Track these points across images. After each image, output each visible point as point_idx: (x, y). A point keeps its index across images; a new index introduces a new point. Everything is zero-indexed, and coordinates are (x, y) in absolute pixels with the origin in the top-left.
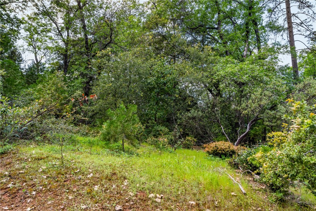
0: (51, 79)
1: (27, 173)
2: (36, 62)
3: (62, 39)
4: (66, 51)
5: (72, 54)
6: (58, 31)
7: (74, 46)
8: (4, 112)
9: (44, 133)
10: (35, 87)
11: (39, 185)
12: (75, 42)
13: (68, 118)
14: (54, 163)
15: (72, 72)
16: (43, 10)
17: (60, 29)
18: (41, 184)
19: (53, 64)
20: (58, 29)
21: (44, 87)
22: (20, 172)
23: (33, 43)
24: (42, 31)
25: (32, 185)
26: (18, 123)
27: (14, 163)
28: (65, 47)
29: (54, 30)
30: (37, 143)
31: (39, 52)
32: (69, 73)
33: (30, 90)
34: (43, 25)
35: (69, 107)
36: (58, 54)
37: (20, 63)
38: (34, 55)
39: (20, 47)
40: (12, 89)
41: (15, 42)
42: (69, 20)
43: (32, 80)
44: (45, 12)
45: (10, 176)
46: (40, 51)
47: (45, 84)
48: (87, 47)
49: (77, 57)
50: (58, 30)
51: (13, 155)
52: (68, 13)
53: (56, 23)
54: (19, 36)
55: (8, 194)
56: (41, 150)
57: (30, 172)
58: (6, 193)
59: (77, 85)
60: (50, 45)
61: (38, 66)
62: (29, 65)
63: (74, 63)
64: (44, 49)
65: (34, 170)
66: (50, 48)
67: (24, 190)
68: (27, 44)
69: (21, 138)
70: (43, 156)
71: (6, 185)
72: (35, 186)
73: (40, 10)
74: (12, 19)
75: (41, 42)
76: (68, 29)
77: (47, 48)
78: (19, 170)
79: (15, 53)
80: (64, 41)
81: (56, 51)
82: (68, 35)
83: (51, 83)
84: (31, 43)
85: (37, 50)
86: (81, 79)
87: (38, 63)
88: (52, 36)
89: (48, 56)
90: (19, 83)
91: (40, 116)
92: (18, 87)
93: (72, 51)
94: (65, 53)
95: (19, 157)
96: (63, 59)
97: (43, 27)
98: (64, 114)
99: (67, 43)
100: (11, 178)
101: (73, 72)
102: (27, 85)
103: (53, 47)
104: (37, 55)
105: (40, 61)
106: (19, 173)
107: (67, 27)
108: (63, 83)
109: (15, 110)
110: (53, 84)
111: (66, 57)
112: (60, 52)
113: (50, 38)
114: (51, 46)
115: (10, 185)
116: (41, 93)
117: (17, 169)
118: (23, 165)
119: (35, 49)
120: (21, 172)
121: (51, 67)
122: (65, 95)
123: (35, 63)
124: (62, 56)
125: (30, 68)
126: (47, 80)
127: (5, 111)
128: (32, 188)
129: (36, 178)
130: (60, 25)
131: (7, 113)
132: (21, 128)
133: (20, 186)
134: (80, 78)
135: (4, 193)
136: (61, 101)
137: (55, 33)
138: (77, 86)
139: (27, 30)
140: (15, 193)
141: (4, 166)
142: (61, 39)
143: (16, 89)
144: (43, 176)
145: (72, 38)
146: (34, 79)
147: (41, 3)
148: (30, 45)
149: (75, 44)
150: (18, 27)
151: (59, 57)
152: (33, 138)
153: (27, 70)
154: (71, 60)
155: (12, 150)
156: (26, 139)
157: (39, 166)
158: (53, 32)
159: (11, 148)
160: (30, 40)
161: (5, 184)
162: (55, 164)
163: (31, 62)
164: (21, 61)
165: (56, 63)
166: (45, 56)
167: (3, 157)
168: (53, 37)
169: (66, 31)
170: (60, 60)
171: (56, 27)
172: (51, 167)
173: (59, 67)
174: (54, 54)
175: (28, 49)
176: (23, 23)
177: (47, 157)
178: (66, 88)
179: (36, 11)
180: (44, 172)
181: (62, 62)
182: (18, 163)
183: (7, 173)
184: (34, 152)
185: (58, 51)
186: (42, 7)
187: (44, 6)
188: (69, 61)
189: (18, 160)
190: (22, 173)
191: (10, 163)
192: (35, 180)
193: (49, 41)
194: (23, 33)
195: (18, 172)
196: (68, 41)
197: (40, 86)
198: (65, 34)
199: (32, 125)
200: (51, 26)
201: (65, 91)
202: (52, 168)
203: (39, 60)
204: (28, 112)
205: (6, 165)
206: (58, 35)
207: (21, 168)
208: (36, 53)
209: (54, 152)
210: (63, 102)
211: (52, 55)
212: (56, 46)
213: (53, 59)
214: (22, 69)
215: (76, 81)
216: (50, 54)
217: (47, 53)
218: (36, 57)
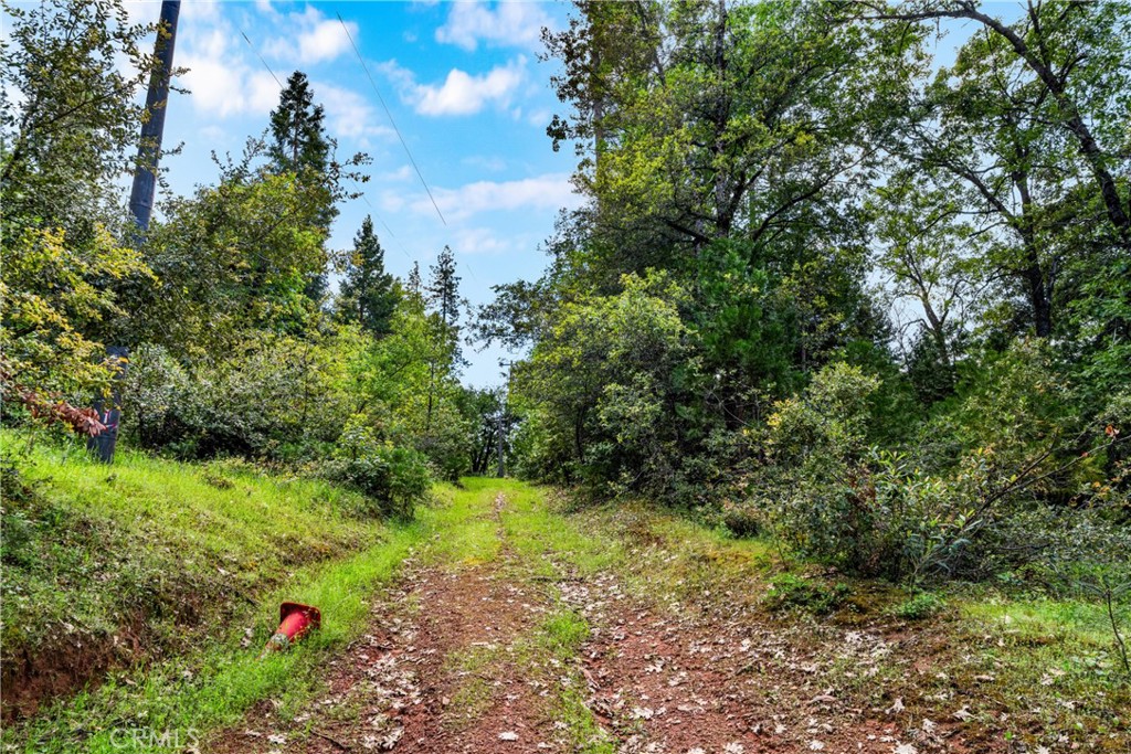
0: (1003, 371)
1: (1003, 683)
2: (930, 325)
3: (1006, 220)
4: (1032, 257)
5: (1056, 258)
6: (984, 200)
7: (1056, 229)
8: (894, 496)
9: (1024, 561)
10: (955, 409)
11: (1054, 727)
12: (1057, 212)
13: (1102, 501)
14: (1091, 662)
15: (1070, 327)
16: (924, 155)
17: (990, 190)
18: (1060, 726)
19: (990, 315)
20: (983, 190)
21: (986, 404)
22: (979, 676)
23: (911, 266)
24: (931, 221)
25: (1031, 724)
26: (940, 528)
27: (955, 648)
28: (1021, 242)
29: (971, 200)
30: (1011, 592)
31: (934, 289)
32: (1062, 332)
33: (942, 421)
34: (933, 200)
35: (1094, 463)
36: (1002, 277)
37: (886, 342)
38: (920, 302)
39: (874, 292)
40: (885, 425)
41: (860, 282)
42: (1017, 145)
43: (932, 387)
44: (930, 155)
45: (954, 685)
46: (937, 284)
47: (987, 393)
48: (1115, 216)
49: (1082, 265)
50: (987, 195)
51: (947, 625)
52: (1009, 124)
53: (972, 176)
54: (870, 259)
55: (963, 740)
56: (1030, 615)
57: (1014, 681)
58: (957, 732)
59: (1108, 371)
60: (967, 255)
61: (940, 337)
62: (913, 339)
63: (1071, 290)
64: (949, 275)
65: (1024, 677)
66: (968, 265)
67: (1009, 736)
68: (893, 276)
69: (955, 576)
70: (1043, 635)
71: (951, 712)
72: (1041, 728)
73: (916, 156)
74: (843, 220)
75: (935, 255)
76: (1019, 177)
77: (959, 268)
78: (978, 670)
79: (868, 315)
80: (1016, 226)
81: (994, 267)
82: (1027, 199)
83: (1005, 386)
84: (905, 269)
85: (926, 284)
86: (1121, 343)
87: (937, 324)
88: (967, 224)
89: (967, 294)
90: (900, 403)
91: (999, 500)
92: (898, 417)
93: (1053, 247)
94: (1027, 265)
95: (965, 630)
96: (1023, 290)
97: (933, 204)
98: (1085, 488)
99: (1025, 227)
100: (959, 693)
101: (1076, 328)
102: (921, 406)
103: (978, 257)
104: (931, 301)
105: (943, 318)
106: (980, 680)
107: (1015, 173)
108: (1053, 378)
109: (922, 487)
110: (1015, 386)
111: (1033, 276)
112: (1006, 268)
113: (963, 231)
114: (970, 257)
115: (961, 713)
116: (979, 423)
117: (969, 668)
118: (985, 656)
119: (921, 283)
120: (984, 677)
121: (987, 327)
122: (1069, 418)
123: (928, 329)
124: (1018, 280)
125: (919, 351)
126: (990, 378)
127: (896, 493)
128: (1033, 733)
129: (1040, 705)
130: (987, 175)
131: (902, 496)
132: (949, 541)
133: (992, 722)
134: (1113, 344)
135: (950, 733)
136: (1056, 443)
137: (976, 209)
138: (1107, 377)
139: (888, 235)
140: (981, 739)
141: (931, 655)
142: (1002, 222)
143: (894, 426)
144: (1060, 700)
145: (1041, 201)
146: (940, 382)
147: (913, 136)
148: (902, 276)
149: (1059, 217)
150: (862, 234)
151: (1006, 286)
152: (988, 576)
153: (910, 357)
154: (1058, 283)
155: (940, 609)
156: (967, 578)
157: (1040, 665)
158: (971, 208)
159: (933, 603)
160: (898, 260)
161: (946, 707)
162: (1097, 667)
163: (915, 328)
164: (887, 332)
165: (1002, 309)
166: (955, 298)
167: (920, 629)
168: (972, 224)
169: (1016, 189)
170: (1013, 294)
171: (977, 188)
172: (1082, 674)
173: (1017, 320)
174: (988, 282)
175: (900, 290)
176: (872, 219)
177: (1060, 639)
178: (1066, 393)
179: (904, 165)
180: (1060, 686)
181: (1022, 299)
182: (967, 648)
183: (942, 675)
184: (1008, 620)
185: (1001, 266)
186: (920, 144)
187: (926, 140)
188: (1050, 290)
189: (965, 640)
190: (987, 681)
191: (945, 649)
192: (1035, 711)
193: (958, 243)
194: (878, 247)
195: (975, 677)
196: (1030, 219)
197: (972, 402)
198: (1013, 200)
199: (978, 534)
200: (958, 192)
201: (1063, 402)
202: (1088, 679)
203: (938, 315)
204: (956, 490)
205: (935, 652)
206: (987, 213)
207: (982, 666)
208: (926, 295)
209: (1080, 623)
210: (1065, 445)
211: (979, 286)
212: (990, 253)
213: (986, 300)
214: (895, 358)
215: (1099, 358)
216: (974, 284)
217: (960, 286)
218: (928, 308)
